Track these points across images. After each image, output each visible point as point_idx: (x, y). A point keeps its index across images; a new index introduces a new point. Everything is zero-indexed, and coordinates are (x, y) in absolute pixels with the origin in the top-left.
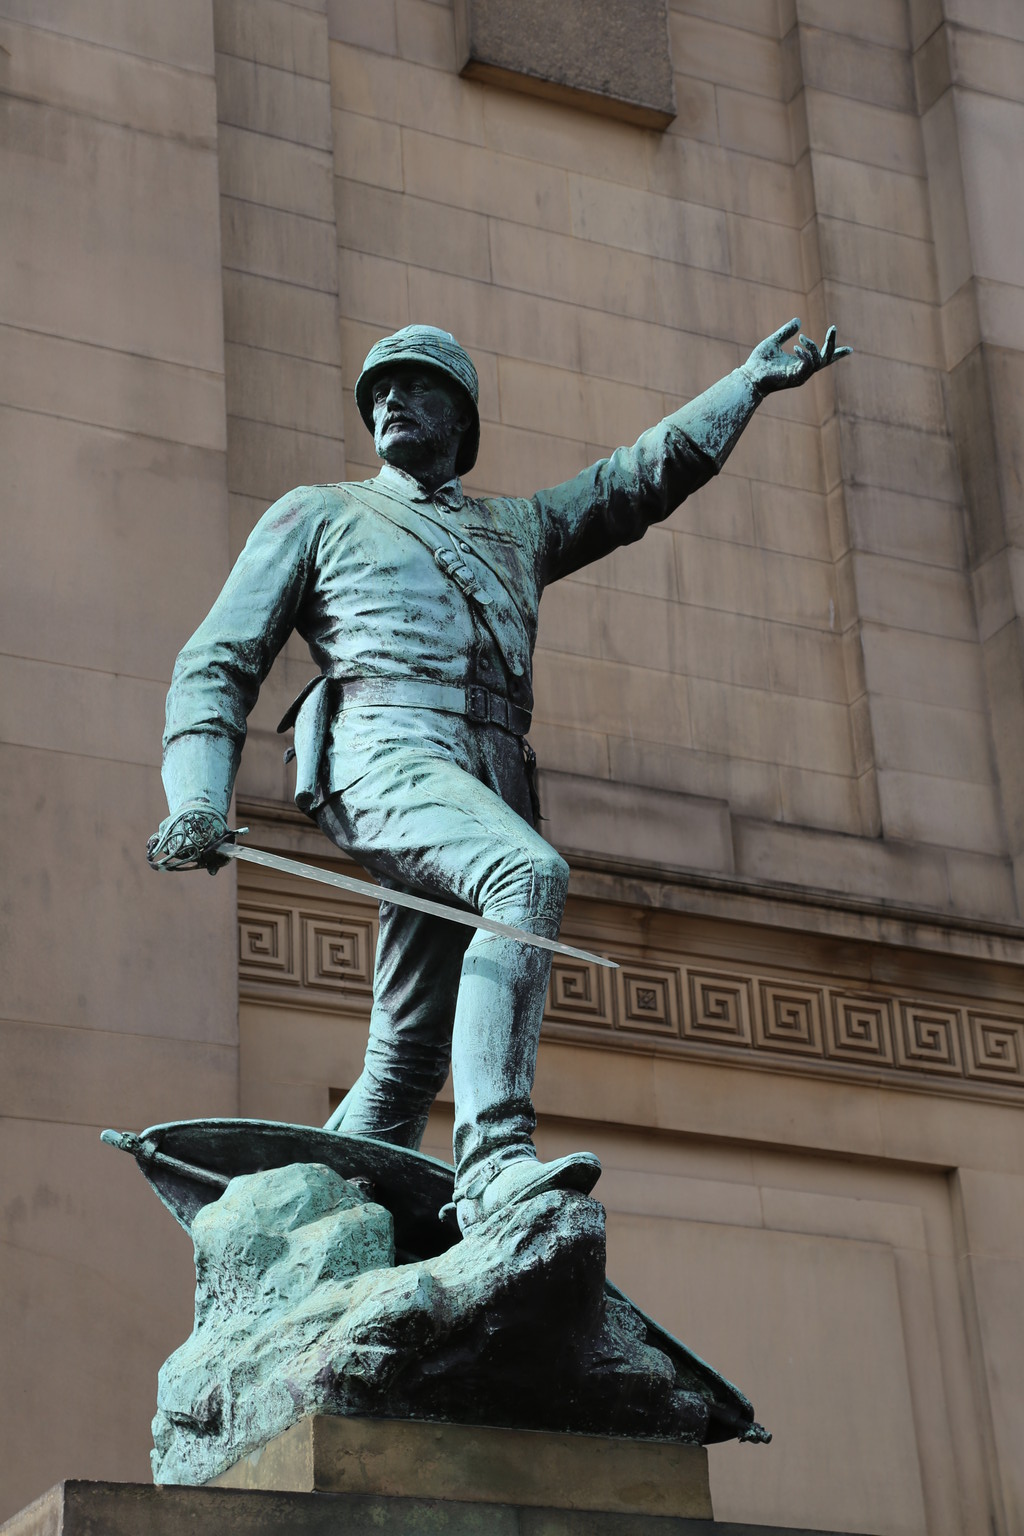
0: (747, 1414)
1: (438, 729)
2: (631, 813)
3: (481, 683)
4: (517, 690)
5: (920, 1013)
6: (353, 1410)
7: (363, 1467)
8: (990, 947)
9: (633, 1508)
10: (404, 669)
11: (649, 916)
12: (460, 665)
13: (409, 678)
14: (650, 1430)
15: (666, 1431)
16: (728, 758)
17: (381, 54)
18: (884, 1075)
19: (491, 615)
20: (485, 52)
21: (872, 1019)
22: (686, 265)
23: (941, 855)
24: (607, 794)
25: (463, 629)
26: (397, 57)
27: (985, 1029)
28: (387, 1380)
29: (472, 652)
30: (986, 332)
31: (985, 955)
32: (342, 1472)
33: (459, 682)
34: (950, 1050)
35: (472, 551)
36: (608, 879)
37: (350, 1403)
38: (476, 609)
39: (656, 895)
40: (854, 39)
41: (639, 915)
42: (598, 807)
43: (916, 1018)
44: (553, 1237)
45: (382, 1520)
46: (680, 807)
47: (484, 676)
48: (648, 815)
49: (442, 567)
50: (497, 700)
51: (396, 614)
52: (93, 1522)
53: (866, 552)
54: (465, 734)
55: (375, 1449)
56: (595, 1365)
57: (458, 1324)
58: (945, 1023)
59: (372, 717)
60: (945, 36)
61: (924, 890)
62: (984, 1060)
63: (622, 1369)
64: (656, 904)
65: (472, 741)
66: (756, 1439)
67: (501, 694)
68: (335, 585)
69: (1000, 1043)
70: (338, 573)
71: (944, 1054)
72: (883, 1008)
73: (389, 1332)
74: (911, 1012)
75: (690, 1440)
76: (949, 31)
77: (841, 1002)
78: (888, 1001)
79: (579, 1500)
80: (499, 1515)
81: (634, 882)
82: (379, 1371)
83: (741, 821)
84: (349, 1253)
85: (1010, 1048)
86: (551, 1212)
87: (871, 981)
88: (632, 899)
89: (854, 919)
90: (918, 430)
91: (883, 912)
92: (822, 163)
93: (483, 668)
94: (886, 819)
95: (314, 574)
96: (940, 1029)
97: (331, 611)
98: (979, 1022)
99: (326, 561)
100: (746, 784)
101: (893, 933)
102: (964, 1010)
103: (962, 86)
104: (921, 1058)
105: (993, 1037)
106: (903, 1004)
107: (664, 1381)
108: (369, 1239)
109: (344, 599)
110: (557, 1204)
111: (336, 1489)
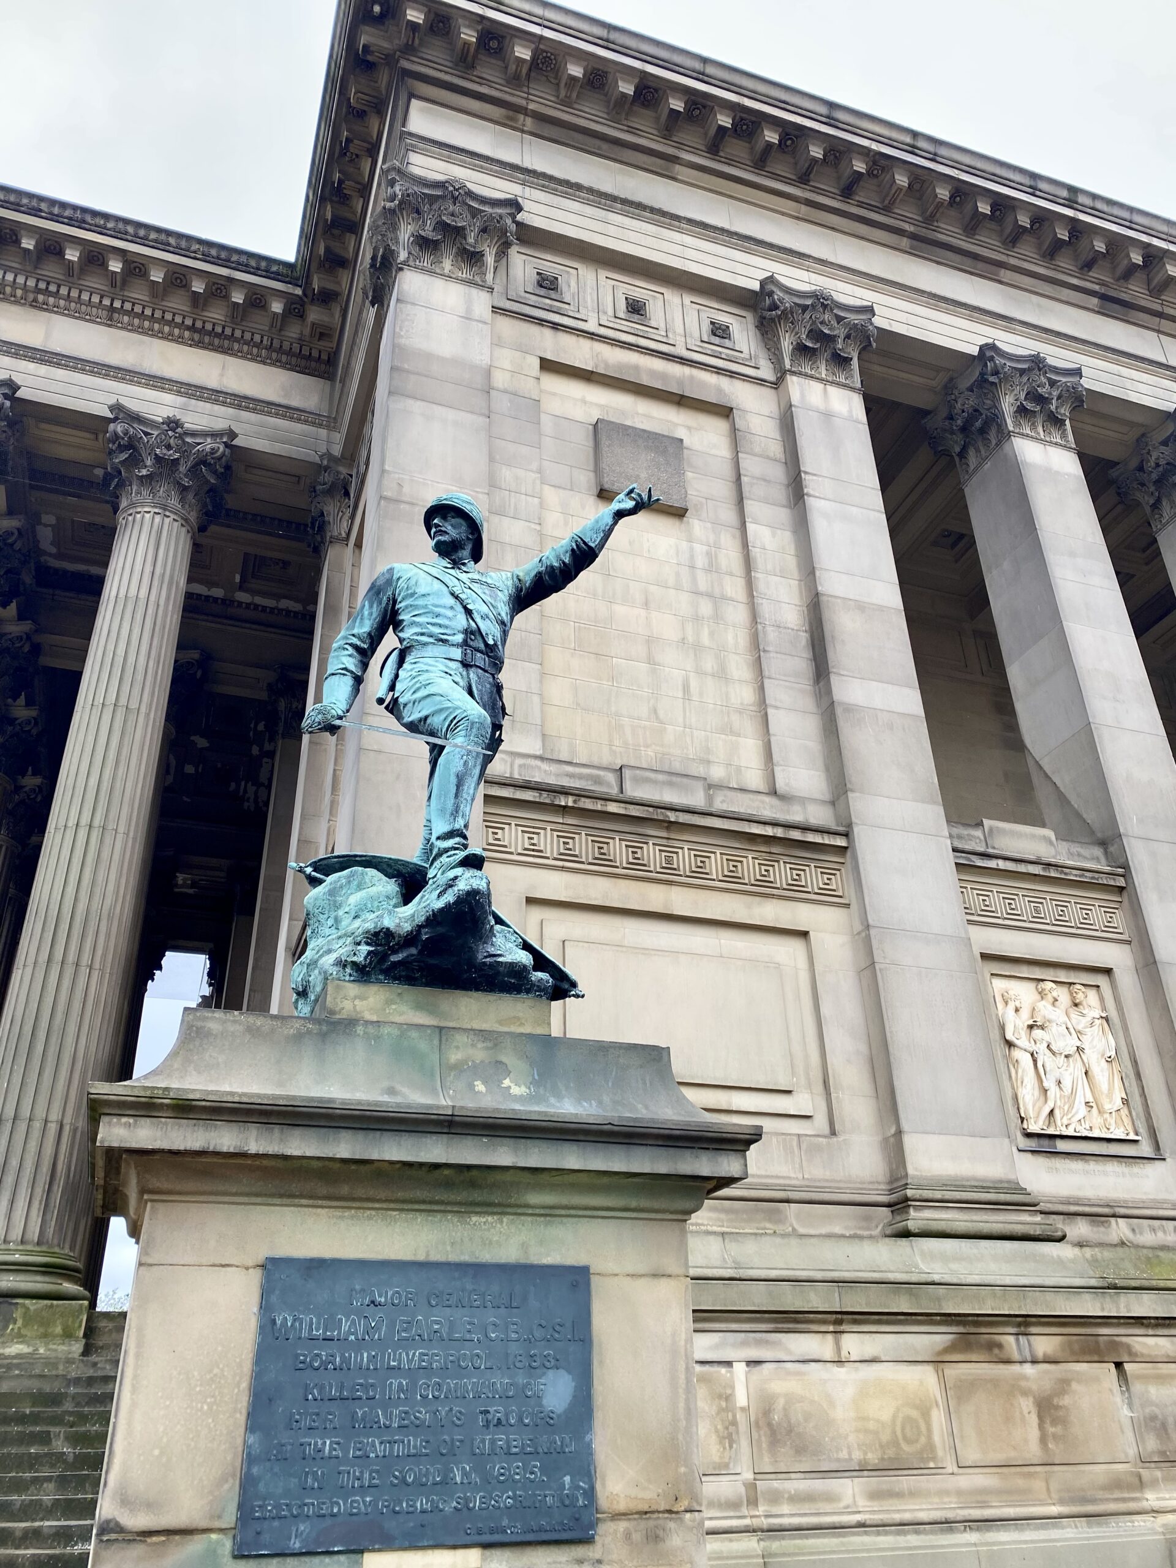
0: (574, 985)
1: (447, 666)
2: (664, 783)
3: (470, 646)
4: (492, 652)
5: (792, 866)
6: (352, 978)
7: (355, 1006)
8: (823, 838)
9: (505, 1029)
10: (431, 640)
11: (670, 825)
12: (459, 638)
13: (434, 644)
14: (519, 992)
15: (528, 991)
16: (709, 762)
17: (564, 489)
18: (775, 892)
19: (476, 615)
20: (606, 486)
21: (771, 869)
22: (692, 567)
23: (802, 801)
24: (652, 775)
25: (461, 621)
26: (572, 490)
27: (822, 873)
28: (370, 963)
29: (467, 632)
30: (820, 588)
31: (821, 841)
32: (343, 1009)
33: (457, 645)
34: (806, 882)
35: (470, 588)
36: (651, 809)
37: (350, 975)
38: (468, 612)
39: (672, 816)
40: (765, 480)
41: (666, 825)
42: (648, 780)
43: (791, 868)
44: (456, 889)
45: (362, 1033)
46: (685, 780)
47: (471, 643)
48: (671, 784)
49: (452, 594)
50: (479, 655)
51: (428, 615)
52: (197, 1028)
53: (769, 678)
54: (461, 670)
55: (362, 998)
56: (486, 957)
57: (407, 935)
58: (804, 870)
59: (415, 663)
60: (801, 477)
61: (796, 815)
62: (822, 886)
63: (500, 959)
64: (672, 820)
65: (464, 673)
66: (577, 996)
67: (481, 652)
68: (402, 605)
69: (829, 879)
70: (403, 599)
71: (803, 883)
72: (776, 864)
73: (371, 939)
74: (788, 866)
75: (541, 996)
76: (803, 475)
77: (757, 861)
78: (778, 861)
79: (476, 1025)
80: (429, 1031)
81: (663, 811)
82: (365, 958)
83: (711, 787)
84: (370, 906)
85: (834, 880)
86: (456, 878)
87: (770, 853)
88: (661, 818)
89: (761, 826)
90: (793, 629)
91: (775, 824)
92: (751, 527)
93: (471, 640)
94: (777, 786)
95: (395, 602)
96: (802, 873)
97: (401, 618)
98: (819, 870)
99: (399, 595)
100: (717, 773)
101: (779, 832)
102: (812, 865)
103: (809, 495)
104: (793, 885)
105: (826, 876)
106: (784, 862)
107: (525, 966)
108: (381, 899)
109: (407, 611)
110: (459, 874)
111: (338, 1016)
